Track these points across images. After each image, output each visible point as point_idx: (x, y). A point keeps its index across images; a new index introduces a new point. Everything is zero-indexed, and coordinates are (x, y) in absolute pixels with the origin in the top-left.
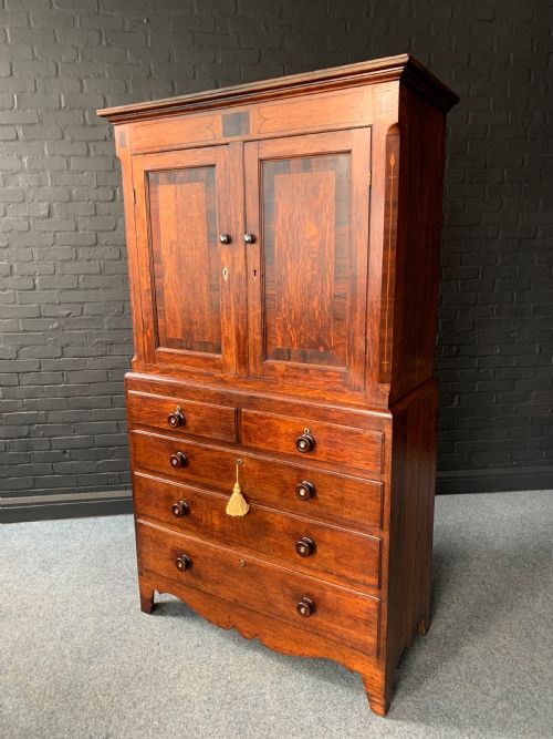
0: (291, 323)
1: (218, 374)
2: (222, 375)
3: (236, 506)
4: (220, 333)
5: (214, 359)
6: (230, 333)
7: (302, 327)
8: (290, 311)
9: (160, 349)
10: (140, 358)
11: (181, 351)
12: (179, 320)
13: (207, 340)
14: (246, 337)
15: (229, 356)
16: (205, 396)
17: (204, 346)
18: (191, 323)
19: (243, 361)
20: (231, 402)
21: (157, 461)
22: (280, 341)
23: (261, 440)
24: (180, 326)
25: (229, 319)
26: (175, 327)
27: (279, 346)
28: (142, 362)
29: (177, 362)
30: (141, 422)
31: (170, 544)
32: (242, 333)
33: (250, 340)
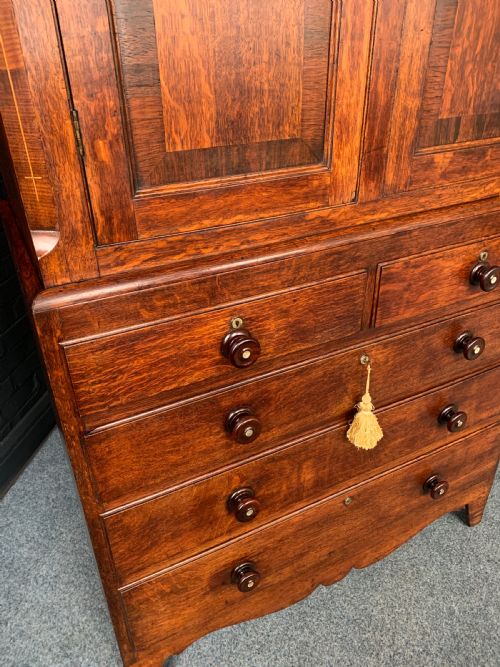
0: (474, 60)
1: (315, 211)
2: (324, 213)
3: (366, 431)
4: (327, 109)
5: (308, 179)
6: (351, 102)
7: (489, 67)
8: (478, 31)
9: (145, 192)
10: (69, 239)
11: (213, 183)
12: (206, 89)
13: (287, 132)
14: (389, 107)
15: (346, 163)
16: (298, 269)
17: (279, 151)
18: (244, 92)
19: (373, 164)
20: (354, 259)
21: (173, 458)
22: (447, 104)
23: (409, 304)
24: (209, 111)
25: (354, 67)
26: (191, 116)
27: (444, 116)
28: (85, 248)
29: (206, 215)
30: (123, 400)
31: (207, 572)
32: (382, 100)
33: (397, 113)
